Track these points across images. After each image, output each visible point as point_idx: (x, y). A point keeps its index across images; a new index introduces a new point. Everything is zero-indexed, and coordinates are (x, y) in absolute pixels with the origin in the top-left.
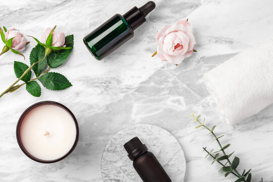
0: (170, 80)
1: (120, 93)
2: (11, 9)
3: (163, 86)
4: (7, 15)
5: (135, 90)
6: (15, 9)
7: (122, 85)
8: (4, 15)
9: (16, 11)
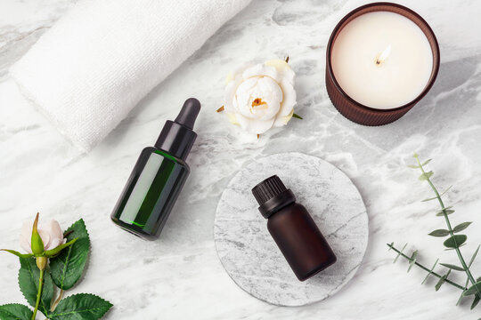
0: (324, 126)
1: (235, 159)
2: (21, 31)
3: (312, 138)
4: (14, 43)
5: (262, 150)
6: (28, 30)
7: (238, 145)
8: (11, 42)
9: (30, 33)
